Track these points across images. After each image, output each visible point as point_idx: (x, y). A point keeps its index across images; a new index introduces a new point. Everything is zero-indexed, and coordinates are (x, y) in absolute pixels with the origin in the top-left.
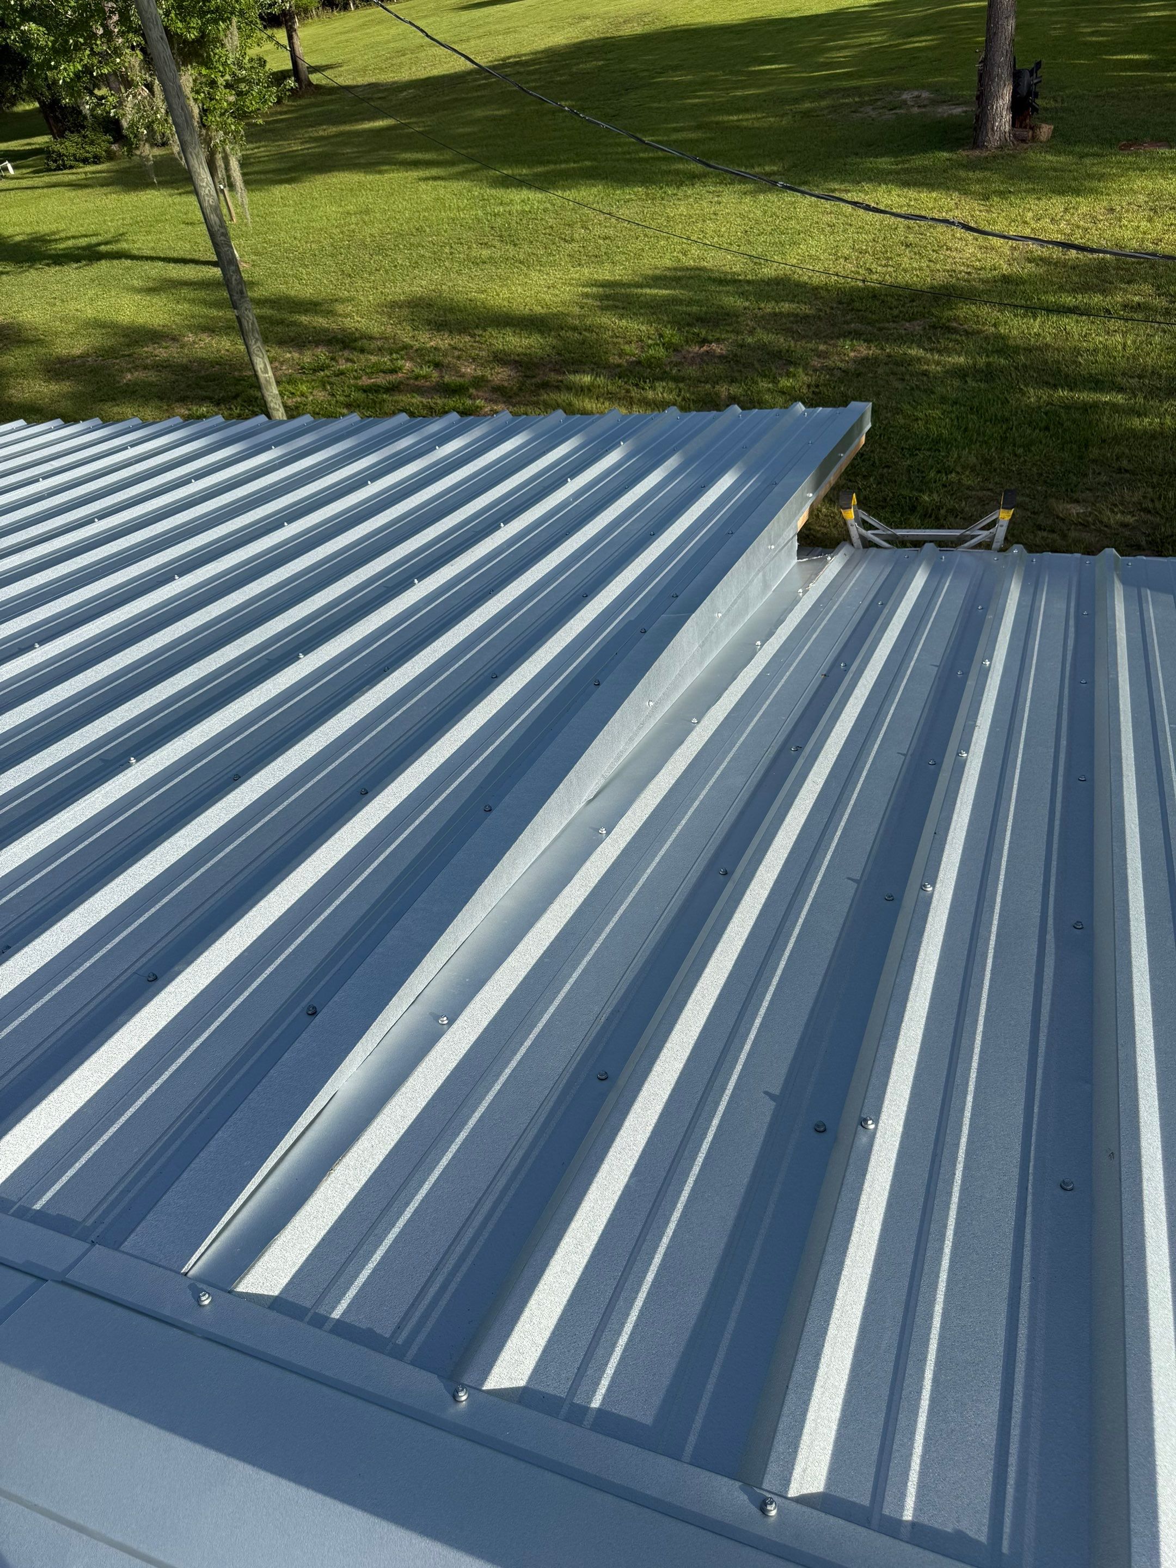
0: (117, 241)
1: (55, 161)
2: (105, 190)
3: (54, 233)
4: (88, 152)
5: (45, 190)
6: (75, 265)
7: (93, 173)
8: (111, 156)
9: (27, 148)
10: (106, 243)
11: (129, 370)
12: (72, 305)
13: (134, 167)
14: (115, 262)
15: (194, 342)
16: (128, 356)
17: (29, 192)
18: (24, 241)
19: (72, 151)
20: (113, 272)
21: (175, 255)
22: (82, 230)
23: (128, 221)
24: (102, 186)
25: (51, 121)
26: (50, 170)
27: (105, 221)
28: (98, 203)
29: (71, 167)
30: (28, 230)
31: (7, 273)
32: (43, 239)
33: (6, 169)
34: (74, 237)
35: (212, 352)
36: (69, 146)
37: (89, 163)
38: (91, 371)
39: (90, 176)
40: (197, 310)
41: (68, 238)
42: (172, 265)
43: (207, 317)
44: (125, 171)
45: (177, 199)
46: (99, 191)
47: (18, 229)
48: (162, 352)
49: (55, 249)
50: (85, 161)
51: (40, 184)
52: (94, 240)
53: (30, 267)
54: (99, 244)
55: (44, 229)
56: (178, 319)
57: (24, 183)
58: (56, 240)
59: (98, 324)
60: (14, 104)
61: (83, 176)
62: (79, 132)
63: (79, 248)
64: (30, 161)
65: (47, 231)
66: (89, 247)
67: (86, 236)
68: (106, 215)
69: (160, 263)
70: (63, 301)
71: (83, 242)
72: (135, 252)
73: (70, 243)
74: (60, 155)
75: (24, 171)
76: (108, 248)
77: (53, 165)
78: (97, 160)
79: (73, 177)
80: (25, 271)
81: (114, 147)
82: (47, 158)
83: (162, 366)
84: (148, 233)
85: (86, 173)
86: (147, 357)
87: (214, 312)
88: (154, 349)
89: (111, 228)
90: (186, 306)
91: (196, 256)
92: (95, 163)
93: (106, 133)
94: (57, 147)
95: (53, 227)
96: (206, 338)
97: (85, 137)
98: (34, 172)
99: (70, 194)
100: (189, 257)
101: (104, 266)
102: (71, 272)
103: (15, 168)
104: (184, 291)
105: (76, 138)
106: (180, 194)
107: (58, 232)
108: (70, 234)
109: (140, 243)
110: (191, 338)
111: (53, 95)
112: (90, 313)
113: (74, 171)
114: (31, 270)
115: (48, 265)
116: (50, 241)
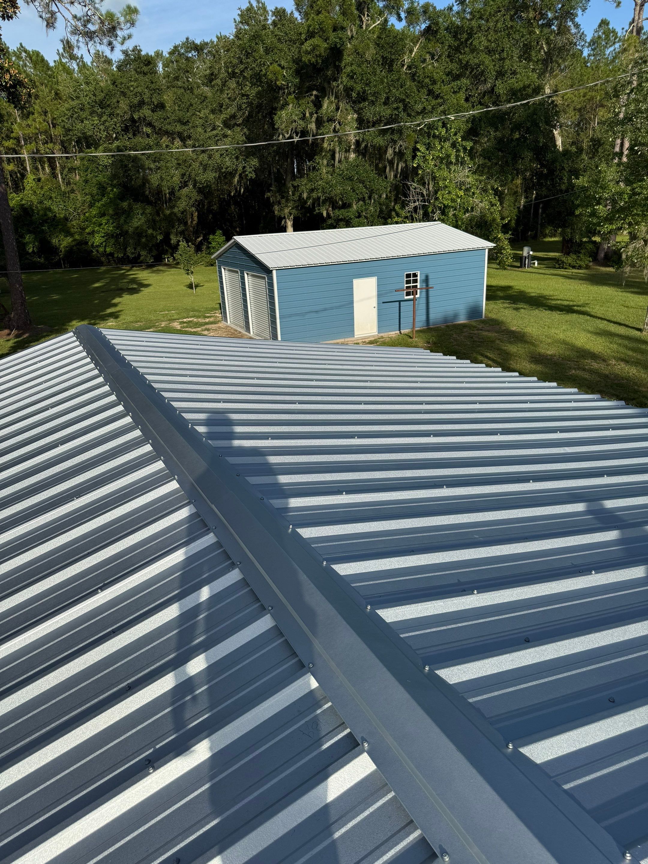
0: (584, 306)
1: (559, 265)
2: (581, 282)
3: (551, 296)
4: (577, 264)
5: (550, 276)
6: (559, 313)
7: (576, 273)
8: (587, 267)
9: (545, 256)
10: (578, 306)
11: (575, 369)
12: (553, 331)
13: (598, 274)
14: (581, 316)
15: (615, 365)
16: (576, 362)
17: (542, 275)
18: (535, 296)
19: (570, 261)
20: (579, 320)
21: (615, 320)
22: (566, 298)
23: (591, 298)
24: (580, 279)
25: (564, 247)
26: (555, 268)
27: (579, 296)
28: (576, 287)
29: (566, 268)
30: (538, 292)
31: (524, 309)
32: (544, 297)
33: (534, 264)
34: (561, 300)
35: (625, 373)
36: (570, 259)
37: (575, 268)
38: (555, 363)
39: (574, 274)
40: (621, 349)
41: (559, 300)
42: (612, 324)
43: (625, 354)
44: (593, 275)
45: (620, 294)
46: (577, 281)
47: (533, 291)
48: (595, 365)
49: (550, 303)
50: (574, 267)
51: (548, 273)
52: (571, 303)
53: (536, 308)
54: (574, 306)
55: (546, 293)
56: (609, 351)
57: (541, 271)
58: (552, 299)
59: (564, 342)
60: (545, 237)
61: (571, 274)
62: (576, 254)
63: (563, 305)
64: (546, 262)
65: (548, 294)
66: (568, 306)
67: (567, 301)
68: (579, 293)
69: (605, 322)
70: (549, 327)
71: (566, 303)
72: (593, 313)
73: (559, 302)
74: (563, 262)
75: (541, 266)
76: (579, 308)
77: (557, 266)
78: (580, 267)
79: (566, 273)
80: (533, 310)
81: (591, 264)
82: (556, 263)
83: (594, 372)
84: (601, 306)
85: (572, 273)
86: (586, 365)
87: (630, 353)
88: (592, 362)
89: (582, 300)
90: (615, 346)
91: (627, 323)
92: (578, 269)
93: (590, 257)
94: (564, 259)
95: (551, 293)
96: (623, 365)
97: (579, 257)
98: (546, 267)
99: (562, 280)
100: (623, 323)
101: (575, 316)
102: (556, 316)
103: (538, 264)
104: (616, 339)
105: (574, 257)
106: (622, 291)
107: (553, 296)
108: (559, 298)
109: (597, 310)
110: (613, 362)
111: (571, 237)
112: (561, 336)
113: (567, 270)
114: (537, 310)
115: (546, 310)
116: (548, 299)
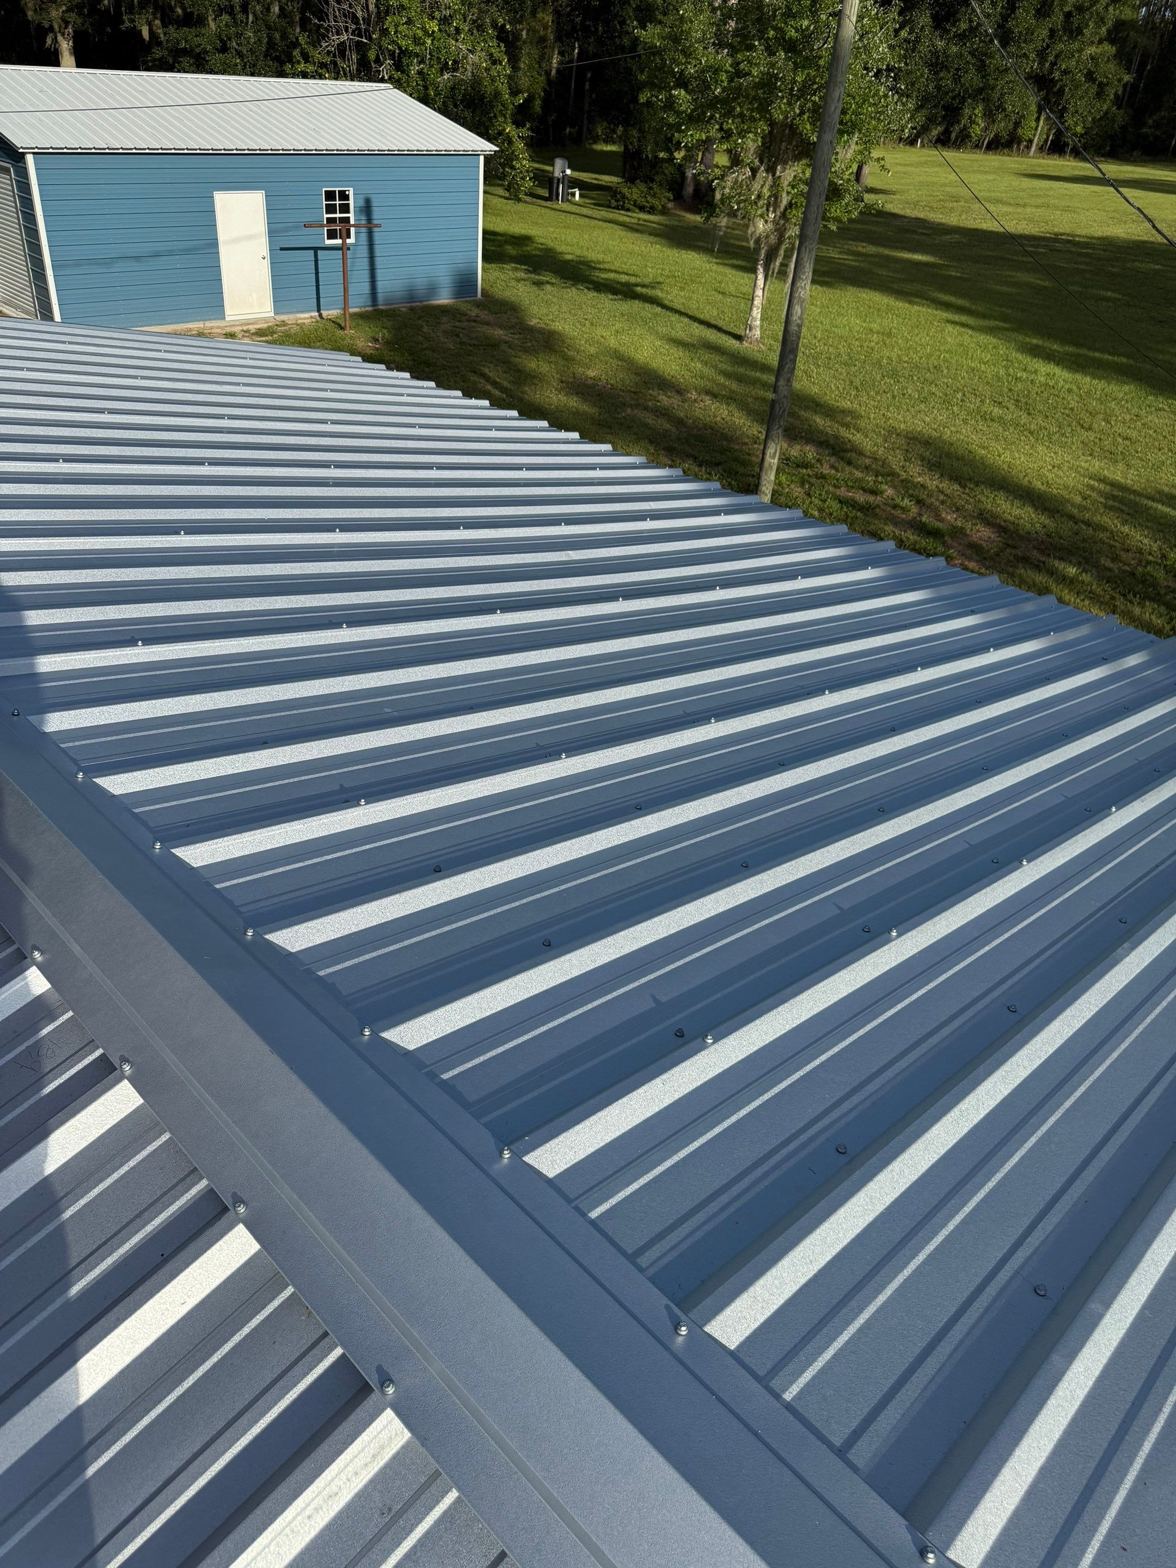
0: (653, 287)
1: (617, 201)
2: (652, 239)
3: (600, 263)
4: (648, 202)
5: (601, 223)
6: (611, 297)
7: (645, 221)
8: (664, 212)
9: (595, 182)
10: (643, 286)
11: (631, 406)
12: (599, 331)
13: (682, 227)
14: (647, 305)
15: (695, 401)
16: (635, 393)
17: (587, 220)
18: (573, 261)
19: (635, 197)
20: (643, 313)
21: (702, 317)
22: (625, 268)
23: (667, 272)
24: (651, 234)
25: (627, 167)
26: (609, 207)
27: (646, 266)
28: (643, 249)
29: (628, 210)
30: (578, 252)
31: (552, 284)
32: (587, 264)
33: (573, 195)
34: (616, 272)
35: (709, 416)
36: (634, 192)
37: (644, 211)
38: (599, 395)
39: (641, 222)
40: (707, 371)
41: (611, 271)
42: (696, 324)
43: (713, 381)
44: (673, 228)
45: (715, 267)
46: (646, 238)
47: (569, 249)
48: (665, 400)
49: (597, 277)
50: (642, 209)
51: (598, 216)
52: (633, 280)
53: (573, 285)
54: (637, 285)
55: (592, 255)
56: (687, 375)
57: (585, 211)
58: (601, 269)
59: (618, 355)
60: (595, 142)
61: (636, 221)
62: (646, 182)
63: (618, 283)
64: (594, 194)
65: (594, 259)
66: (627, 284)
67: (627, 274)
68: (648, 261)
69: (686, 320)
70: (592, 324)
71: (624, 278)
72: (667, 302)
73: (612, 276)
74: (624, 197)
75: (587, 201)
76: (644, 290)
77: (614, 203)
78: (652, 210)
79: (627, 219)
80: (567, 287)
81: (670, 205)
82: (612, 197)
83: (661, 413)
84: (682, 289)
85: (639, 219)
86: (650, 400)
87: (722, 380)
88: (659, 394)
89: (651, 273)
90: (699, 366)
91: (720, 323)
92: (649, 213)
93: (669, 190)
94: (625, 191)
95: (600, 257)
96: (708, 401)
97: (651, 188)
98: (595, 204)
99: (620, 232)
100: (713, 322)
101: (636, 305)
102: (606, 301)
103: (581, 196)
105: (643, 187)
106: (717, 263)
107: (604, 262)
108: (613, 268)
109: (673, 296)
110: (694, 395)
111: (639, 146)
112: (613, 343)
113: (629, 214)
114: (573, 289)
115: (589, 289)
116: (595, 268)
